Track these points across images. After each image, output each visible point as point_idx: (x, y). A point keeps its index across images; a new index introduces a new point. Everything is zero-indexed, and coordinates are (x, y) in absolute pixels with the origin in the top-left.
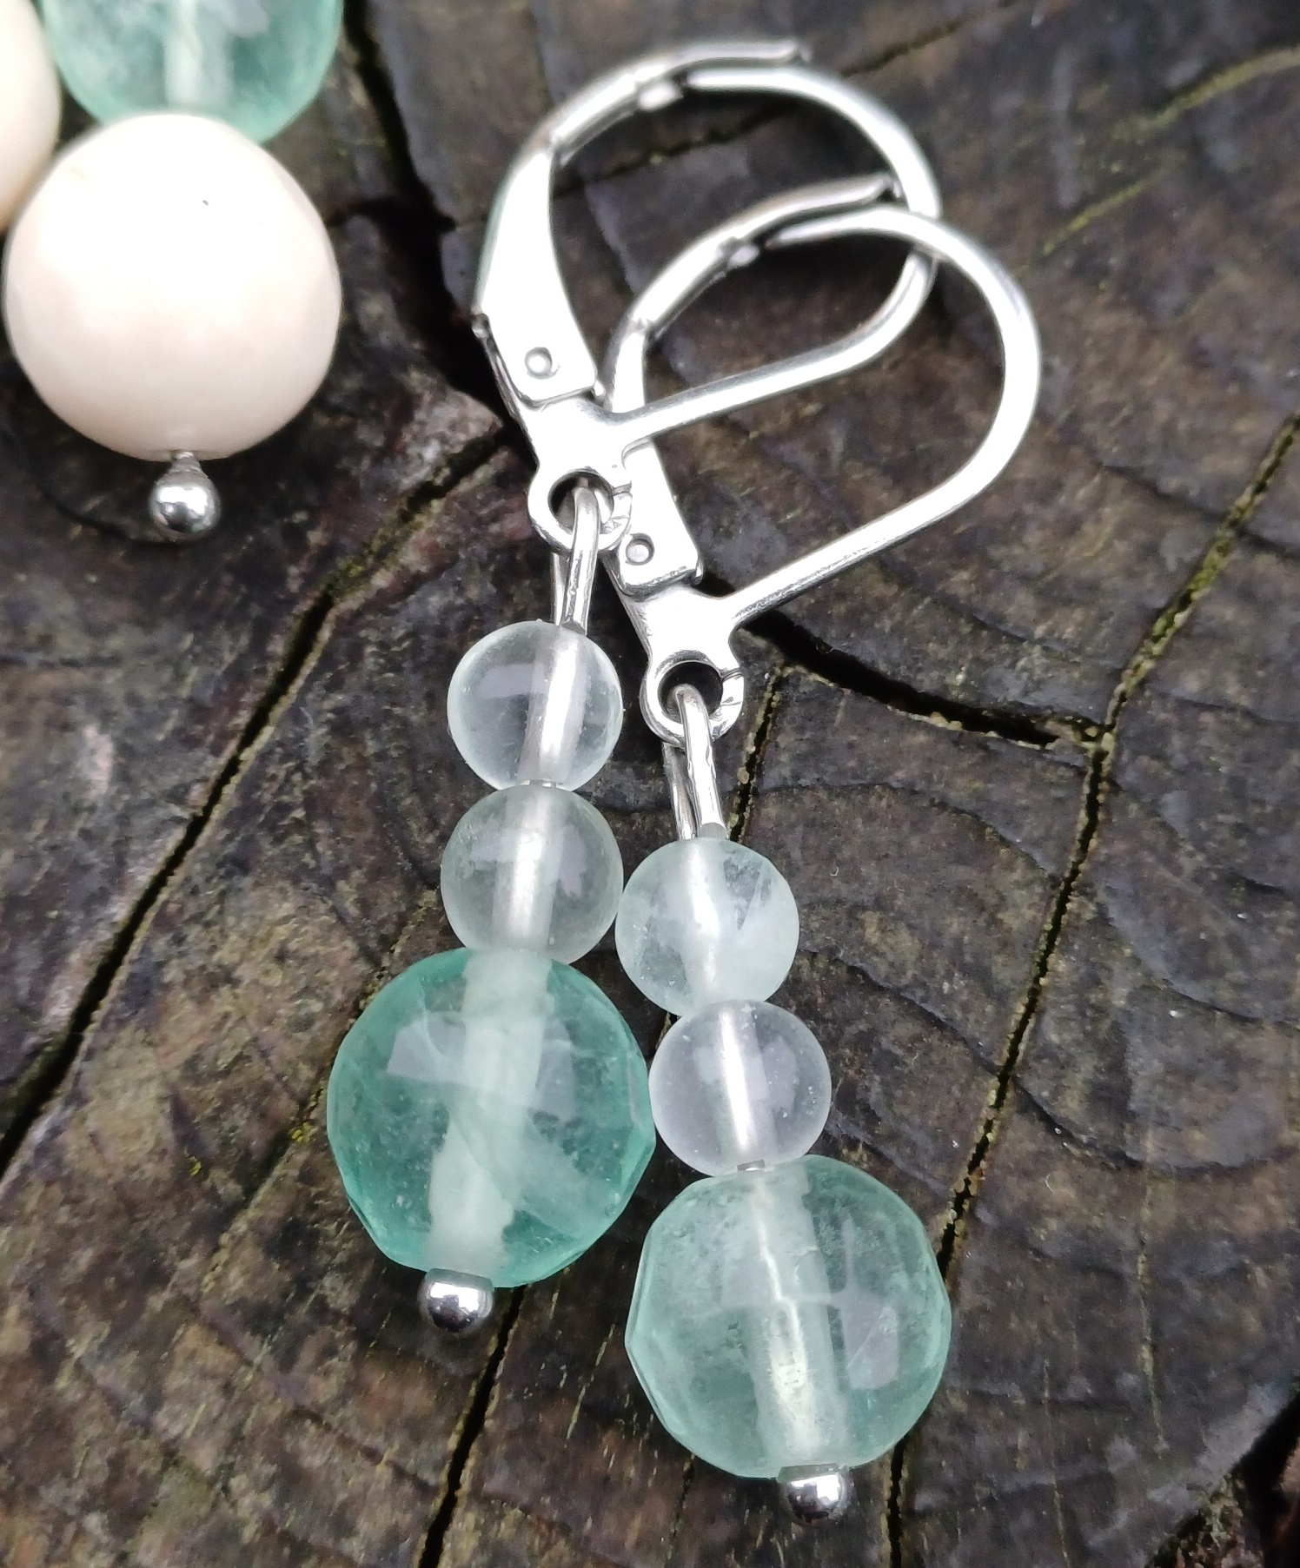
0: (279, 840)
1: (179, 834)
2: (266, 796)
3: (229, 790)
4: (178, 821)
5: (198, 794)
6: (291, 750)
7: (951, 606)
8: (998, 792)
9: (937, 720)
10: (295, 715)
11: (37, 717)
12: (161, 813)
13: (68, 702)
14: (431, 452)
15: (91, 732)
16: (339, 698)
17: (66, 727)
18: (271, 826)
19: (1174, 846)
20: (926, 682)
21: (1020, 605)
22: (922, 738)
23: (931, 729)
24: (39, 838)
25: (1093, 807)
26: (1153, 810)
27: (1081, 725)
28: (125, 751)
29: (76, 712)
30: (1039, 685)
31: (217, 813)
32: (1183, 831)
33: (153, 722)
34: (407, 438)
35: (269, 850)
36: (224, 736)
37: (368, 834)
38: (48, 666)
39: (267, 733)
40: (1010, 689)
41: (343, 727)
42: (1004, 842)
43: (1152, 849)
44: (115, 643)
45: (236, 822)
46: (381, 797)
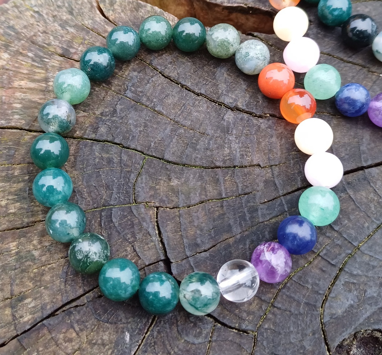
0: (150, 348)
1: (137, 347)
2: (149, 342)
3: (144, 341)
4: (137, 345)
5: (140, 341)
6: (152, 335)
7: (236, 315)
8: (242, 341)
9: (234, 330)
10: (152, 330)
11: (120, 331)
12: (135, 344)
13: (124, 329)
15: (127, 333)
16: (158, 328)
17: (123, 332)
18: (149, 346)
19: (265, 348)
20: (233, 326)
21: (244, 315)
22: (232, 333)
23: (233, 332)
24: (120, 348)
25: (254, 343)
26: (262, 344)
27: (253, 332)
28: (131, 336)
29: (125, 330)
30: (247, 326)
31: (142, 344)
32: (266, 347)
33: (134, 331)
35: (149, 349)
36: (143, 333)
37: (162, 347)
38: (121, 324)
39: (149, 333)
40: (244, 327)
41: (159, 332)
42: (243, 348)
43: (262, 349)
44: (130, 320)
45: (145, 345)
46: (163, 342)
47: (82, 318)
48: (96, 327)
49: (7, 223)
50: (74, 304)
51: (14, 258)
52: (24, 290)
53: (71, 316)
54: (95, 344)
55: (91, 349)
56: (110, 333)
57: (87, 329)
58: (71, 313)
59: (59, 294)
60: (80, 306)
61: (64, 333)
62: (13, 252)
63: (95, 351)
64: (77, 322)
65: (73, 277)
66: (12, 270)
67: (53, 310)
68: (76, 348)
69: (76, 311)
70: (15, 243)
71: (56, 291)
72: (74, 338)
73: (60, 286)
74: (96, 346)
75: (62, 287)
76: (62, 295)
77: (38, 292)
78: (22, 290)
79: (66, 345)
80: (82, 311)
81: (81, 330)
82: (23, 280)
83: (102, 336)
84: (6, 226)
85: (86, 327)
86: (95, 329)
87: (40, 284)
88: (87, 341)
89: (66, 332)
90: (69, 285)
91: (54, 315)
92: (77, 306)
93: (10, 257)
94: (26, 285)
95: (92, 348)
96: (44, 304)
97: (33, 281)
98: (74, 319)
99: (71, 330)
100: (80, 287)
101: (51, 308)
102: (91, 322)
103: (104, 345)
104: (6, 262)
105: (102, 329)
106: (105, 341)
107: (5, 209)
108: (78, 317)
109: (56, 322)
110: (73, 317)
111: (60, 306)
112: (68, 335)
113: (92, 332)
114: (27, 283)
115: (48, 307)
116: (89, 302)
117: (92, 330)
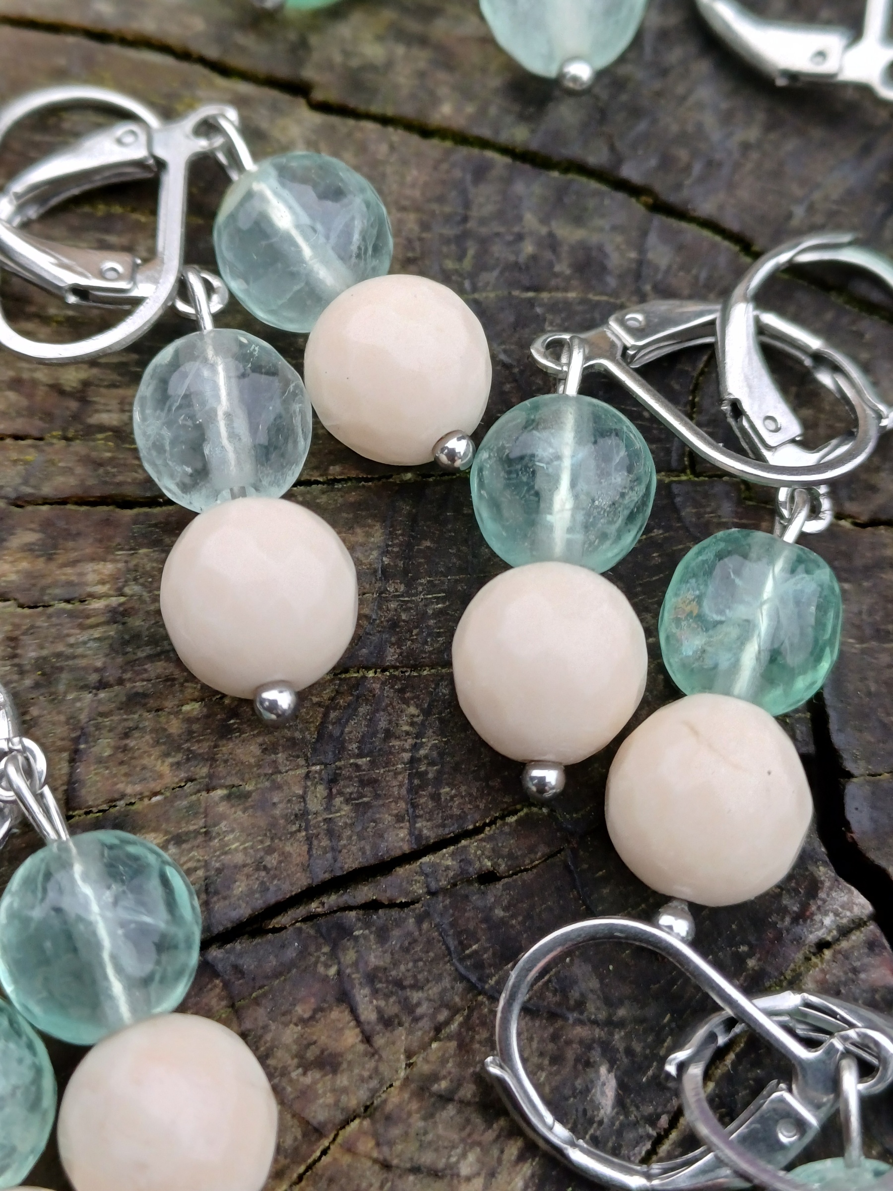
1: (648, 1146)
4: (649, 1136)
5: (664, 1122)
11: (570, 1055)
12: (640, 1131)
13: (589, 1048)
14: (828, 921)
15: (603, 1070)
17: (588, 1064)
28: (622, 1086)
29: (596, 1055)
33: (641, 1069)
34: (813, 908)
38: (581, 1022)
44: (622, 1012)
47: (395, 964)
48: (459, 1019)
49: (79, 470)
50: (365, 893)
51: (97, 633)
52: (129, 790)
53: (344, 949)
54: (445, 1099)
55: (425, 1118)
57: (416, 1020)
58: (345, 932)
59: (293, 834)
60: (392, 905)
61: (304, 1022)
62: (97, 605)
63: (441, 1130)
64: (371, 978)
65: (373, 764)
66: (85, 687)
67: (259, 903)
68: (353, 1101)
69: (367, 925)
70: (108, 568)
71: (286, 817)
72: (350, 1057)
73: (303, 798)
74: (451, 1110)
75: (315, 804)
76: (309, 840)
77: (193, 810)
78: (121, 786)
79: (308, 1080)
80: (396, 933)
81: (388, 1022)
82: (131, 743)
84: (72, 481)
85: (409, 1008)
86: (454, 1027)
87: (211, 776)
88: (407, 1079)
89: (312, 1018)
90: (347, 801)
91: (263, 932)
92: (373, 906)
93: (83, 627)
94: (144, 768)
95: (429, 1116)
96: (219, 871)
97: (179, 757)
98: (355, 964)
99: (339, 1015)
100: (399, 818)
101: (251, 892)
102: (434, 990)
104: (60, 648)
107: (74, 405)
108: (375, 958)
109: (272, 962)
110: (350, 956)
111: (296, 890)
112: (321, 1034)
113: (436, 1039)
114: (146, 761)
115: (240, 887)
116: (433, 894)
117: (438, 1029)
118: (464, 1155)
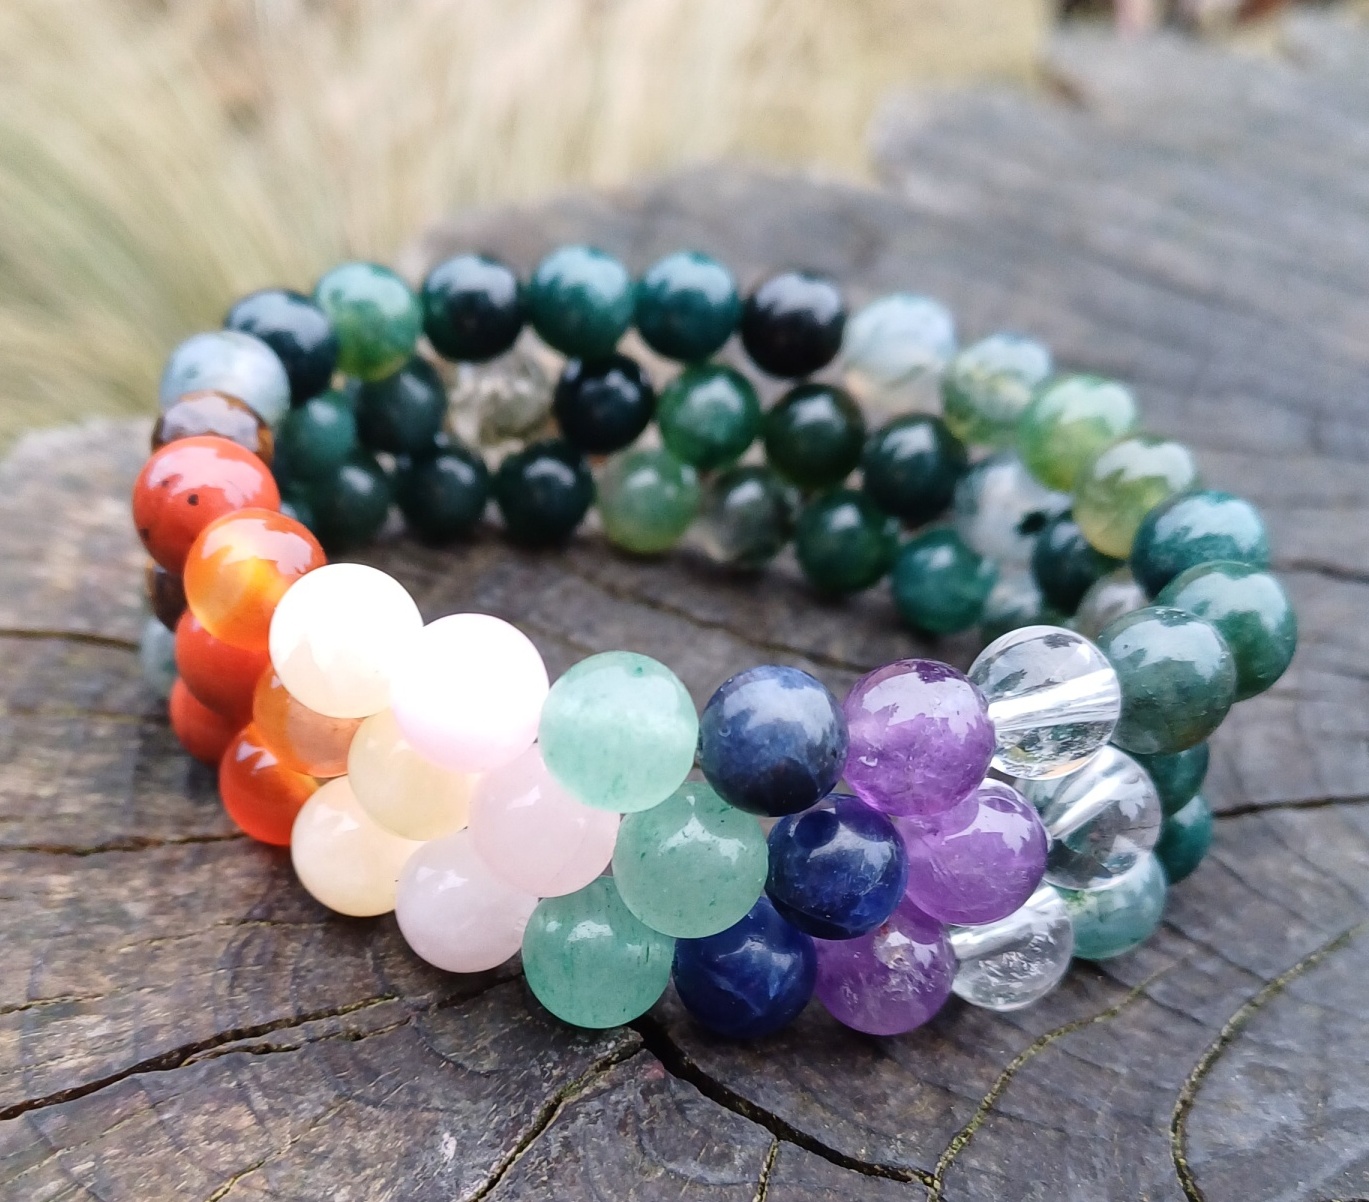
0: (534, 1188)
1: (484, 1183)
2: (529, 1170)
3: (511, 1167)
4: (486, 1177)
5: (495, 1167)
6: (542, 1152)
7: (855, 1124)
8: (886, 1198)
10: (545, 1139)
11: (420, 1129)
12: (478, 1172)
13: (436, 1124)
14: (611, 1045)
15: (446, 1136)
16: (566, 1133)
17: (435, 1133)
18: (530, 1182)
20: (848, 1153)
21: (889, 1126)
23: (850, 1174)
24: (418, 1174)
27: (923, 1175)
28: (461, 1145)
29: (440, 1128)
30: (901, 1156)
31: (504, 1175)
33: (475, 1136)
34: (600, 1039)
35: (529, 1191)
36: (510, 1145)
37: (579, 1187)
38: (427, 1110)
39: (531, 1146)
40: (887, 1157)
41: (567, 1145)
44: (459, 1106)
45: (513, 1178)
46: (586, 1173)
47: (283, 1080)
48: (333, 1113)
50: (257, 1041)
51: (58, 910)
52: (77, 990)
53: (243, 1073)
54: (323, 1157)
55: (306, 1168)
56: (383, 1136)
57: (299, 1112)
58: (243, 1063)
59: (204, 1008)
61: (210, 1113)
62: (58, 896)
63: (319, 1175)
64: (264, 1087)
65: (264, 971)
66: (46, 937)
67: (175, 1045)
68: (249, 1159)
69: (260, 1060)
71: (198, 999)
72: (246, 1133)
73: (212, 988)
74: (327, 1164)
75: (220, 991)
76: (215, 1011)
77: (127, 1001)
78: (71, 988)
79: (213, 1146)
80: (283, 1065)
81: (279, 1113)
82: (81, 965)
83: (353, 1139)
85: (293, 1105)
86: (329, 1117)
87: (140, 981)
88: (292, 1148)
89: (217, 1111)
90: (245, 991)
92: (267, 1049)
94: (89, 979)
95: (309, 1167)
96: (146, 1029)
97: (116, 974)
98: (251, 1080)
99: (238, 1108)
100: (285, 1000)
101: (170, 1040)
102: (313, 1095)
103: (355, 1162)
105: (352, 1121)
106: (362, 1155)
108: (266, 1077)
109: (185, 1081)
110: (248, 1075)
111: (204, 1039)
112: (224, 1121)
113: (315, 1124)
114: (91, 976)
115: (161, 1037)
116: (312, 1041)
117: (316, 1119)
118: (338, 1190)
